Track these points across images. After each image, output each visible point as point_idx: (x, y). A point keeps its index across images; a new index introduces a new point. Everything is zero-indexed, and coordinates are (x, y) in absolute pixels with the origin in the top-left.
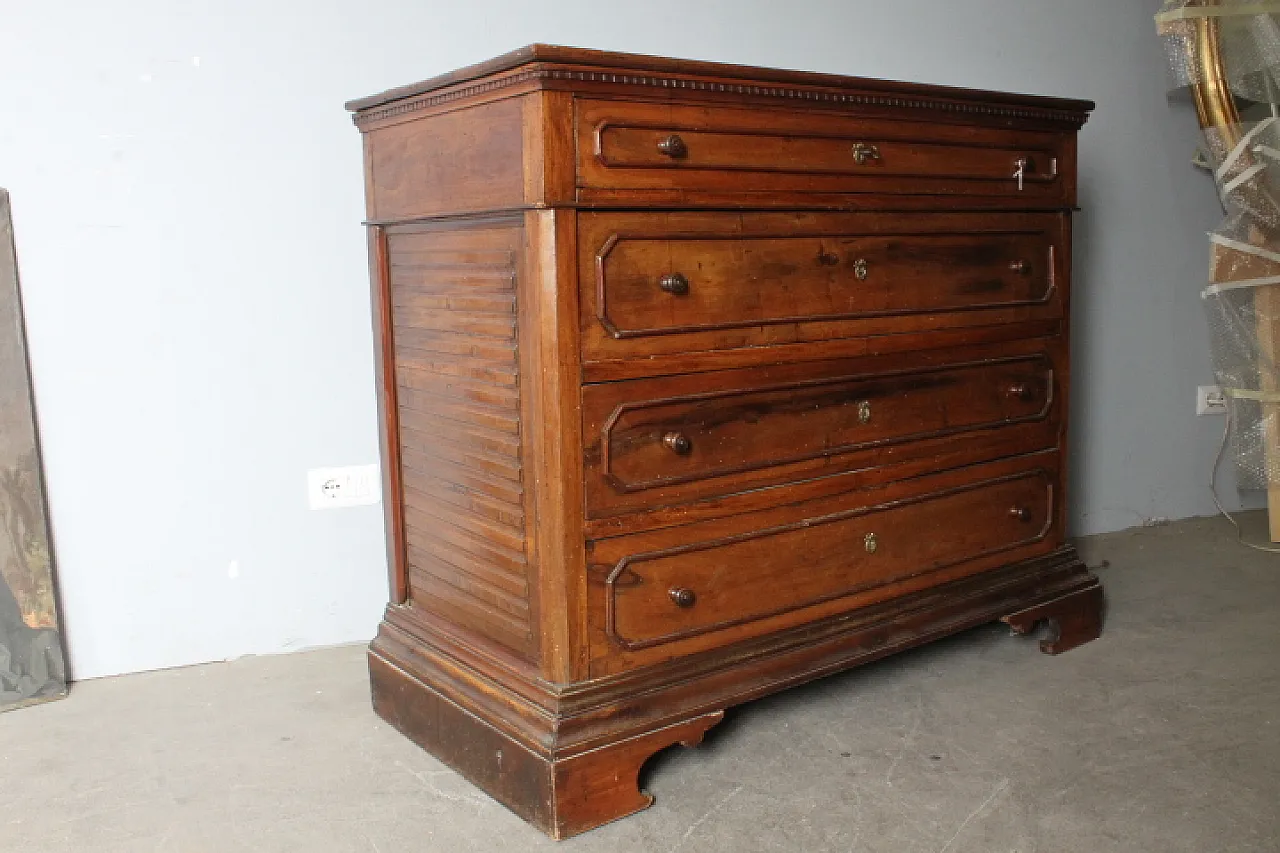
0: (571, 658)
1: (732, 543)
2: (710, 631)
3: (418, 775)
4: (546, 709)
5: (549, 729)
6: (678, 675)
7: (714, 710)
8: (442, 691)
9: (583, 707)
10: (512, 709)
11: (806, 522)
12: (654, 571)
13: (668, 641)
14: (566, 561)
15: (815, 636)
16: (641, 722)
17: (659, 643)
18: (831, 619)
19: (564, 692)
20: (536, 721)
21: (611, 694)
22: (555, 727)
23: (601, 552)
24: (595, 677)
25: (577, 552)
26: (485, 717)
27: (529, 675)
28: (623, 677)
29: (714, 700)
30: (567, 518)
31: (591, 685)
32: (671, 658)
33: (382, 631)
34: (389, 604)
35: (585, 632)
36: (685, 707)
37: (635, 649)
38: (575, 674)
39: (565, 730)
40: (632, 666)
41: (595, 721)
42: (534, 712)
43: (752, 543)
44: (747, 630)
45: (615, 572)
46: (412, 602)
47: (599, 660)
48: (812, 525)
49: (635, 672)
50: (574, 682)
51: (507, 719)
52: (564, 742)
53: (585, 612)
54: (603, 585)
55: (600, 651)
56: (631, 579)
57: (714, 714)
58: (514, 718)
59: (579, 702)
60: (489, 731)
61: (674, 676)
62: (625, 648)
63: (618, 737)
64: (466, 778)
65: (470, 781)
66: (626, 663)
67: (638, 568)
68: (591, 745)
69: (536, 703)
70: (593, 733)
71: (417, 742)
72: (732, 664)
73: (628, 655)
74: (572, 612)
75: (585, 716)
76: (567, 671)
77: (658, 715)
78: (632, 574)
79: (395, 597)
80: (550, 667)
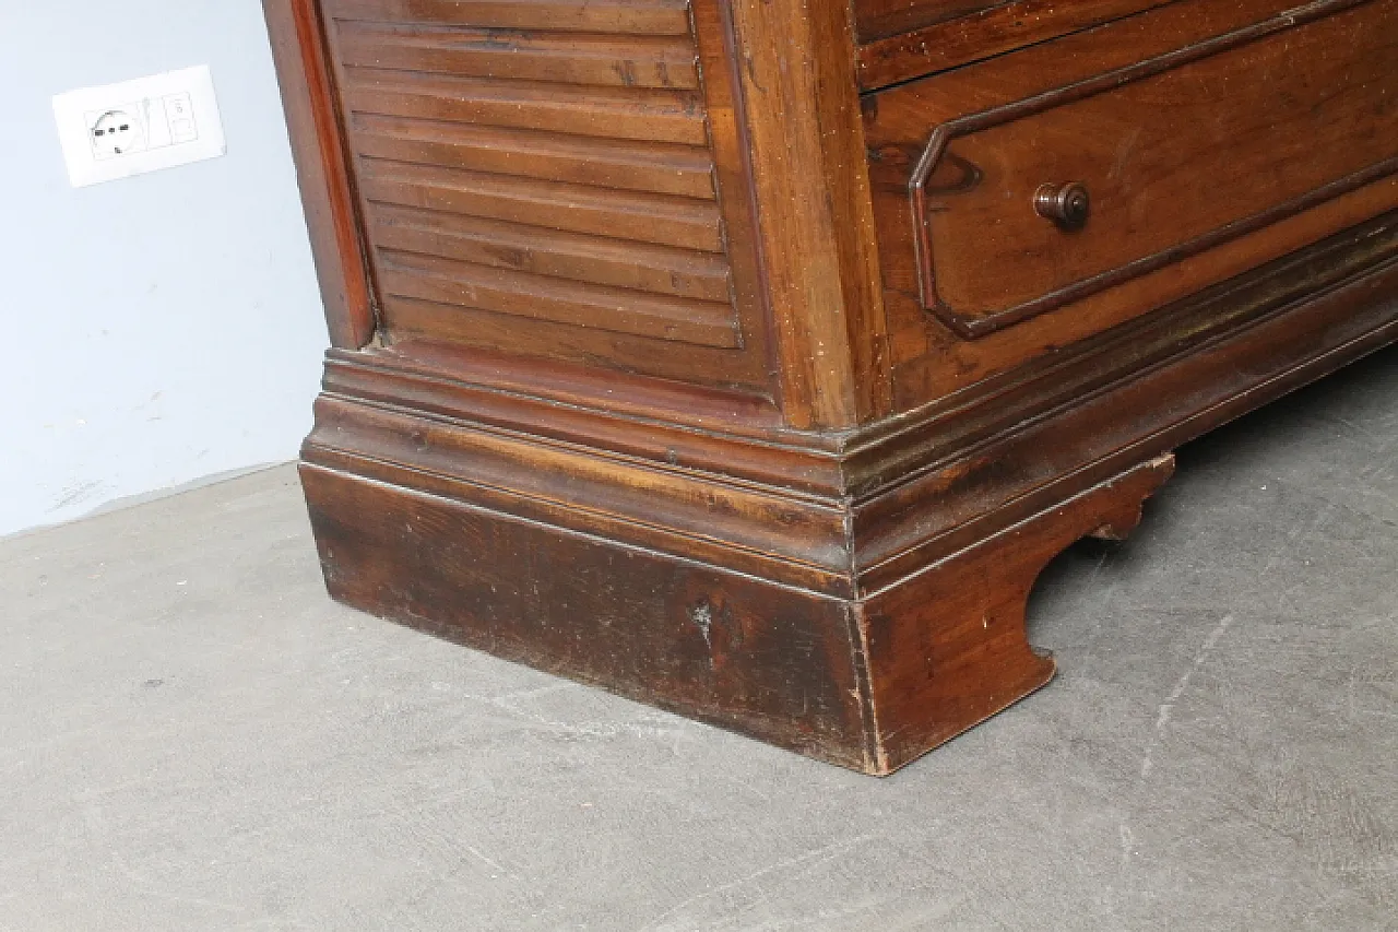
0: (856, 366)
1: (1150, 74)
2: (1117, 282)
3: (499, 701)
4: (816, 489)
5: (829, 531)
6: (1072, 385)
7: (1158, 454)
8: (521, 508)
9: (893, 473)
10: (724, 509)
11: (1289, 16)
12: (997, 153)
13: (1046, 309)
14: (823, 145)
15: (1323, 277)
16: (1014, 494)
17: (1024, 317)
18: (1351, 234)
19: (851, 443)
20: (791, 522)
21: (943, 440)
22: (846, 525)
23: (896, 115)
24: (906, 405)
25: (846, 121)
26: (654, 541)
27: (755, 425)
28: (958, 401)
29: (1151, 430)
30: (817, 42)
31: (899, 425)
32: (1050, 347)
33: (324, 414)
34: (328, 354)
35: (878, 306)
36: (1098, 452)
37: (982, 334)
38: (867, 401)
39: (869, 526)
40: (978, 372)
41: (927, 501)
42: (782, 503)
43: (1187, 73)
44: (1194, 273)
45: (925, 159)
46: (392, 336)
47: (911, 365)
48: (1301, 21)
49: (986, 388)
50: (867, 421)
51: (714, 532)
52: (872, 553)
53: (873, 261)
54: (902, 193)
55: (912, 344)
56: (956, 173)
57: (1156, 463)
58: (728, 527)
59: (885, 465)
60: (669, 567)
61: (1062, 388)
62: (962, 334)
63: (977, 532)
64: (610, 688)
65: (625, 693)
66: (966, 368)
67: (970, 149)
68: (927, 555)
69: (781, 482)
70: (926, 528)
71: (462, 639)
72: (1173, 350)
73: (966, 349)
74: (848, 260)
75: (904, 492)
76: (850, 397)
77: (1045, 476)
78: (961, 163)
79: (349, 330)
80: (807, 396)
